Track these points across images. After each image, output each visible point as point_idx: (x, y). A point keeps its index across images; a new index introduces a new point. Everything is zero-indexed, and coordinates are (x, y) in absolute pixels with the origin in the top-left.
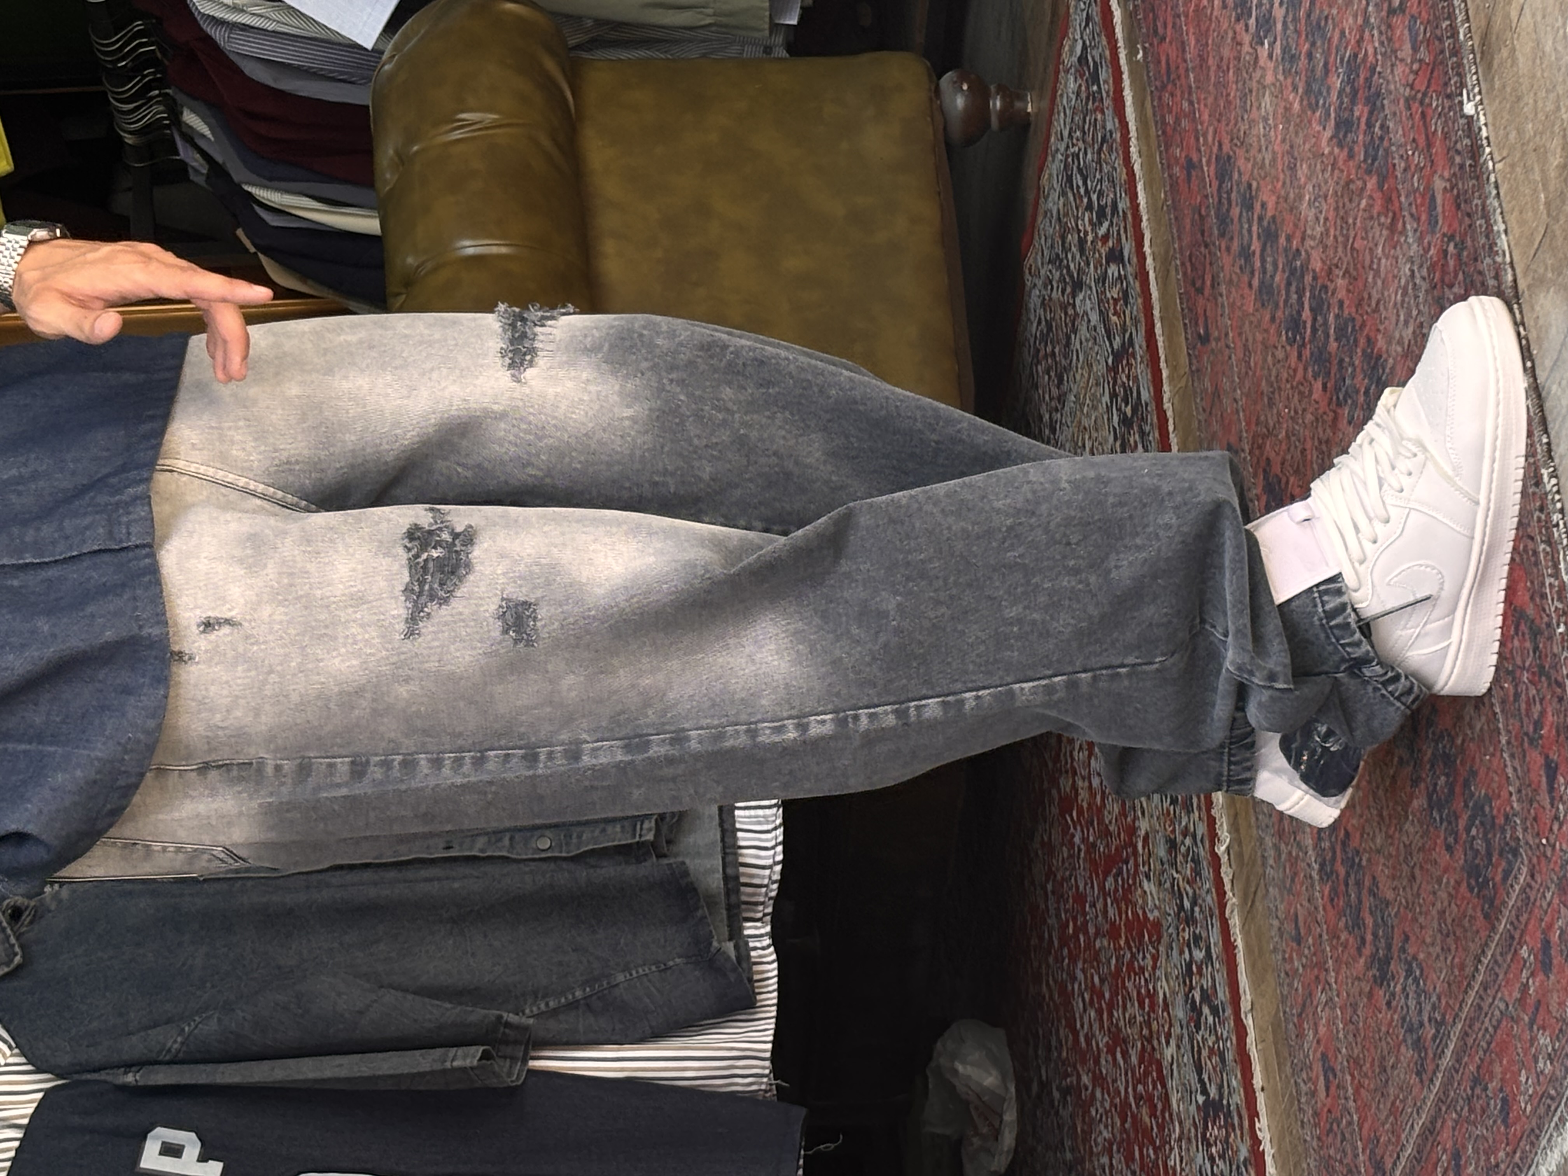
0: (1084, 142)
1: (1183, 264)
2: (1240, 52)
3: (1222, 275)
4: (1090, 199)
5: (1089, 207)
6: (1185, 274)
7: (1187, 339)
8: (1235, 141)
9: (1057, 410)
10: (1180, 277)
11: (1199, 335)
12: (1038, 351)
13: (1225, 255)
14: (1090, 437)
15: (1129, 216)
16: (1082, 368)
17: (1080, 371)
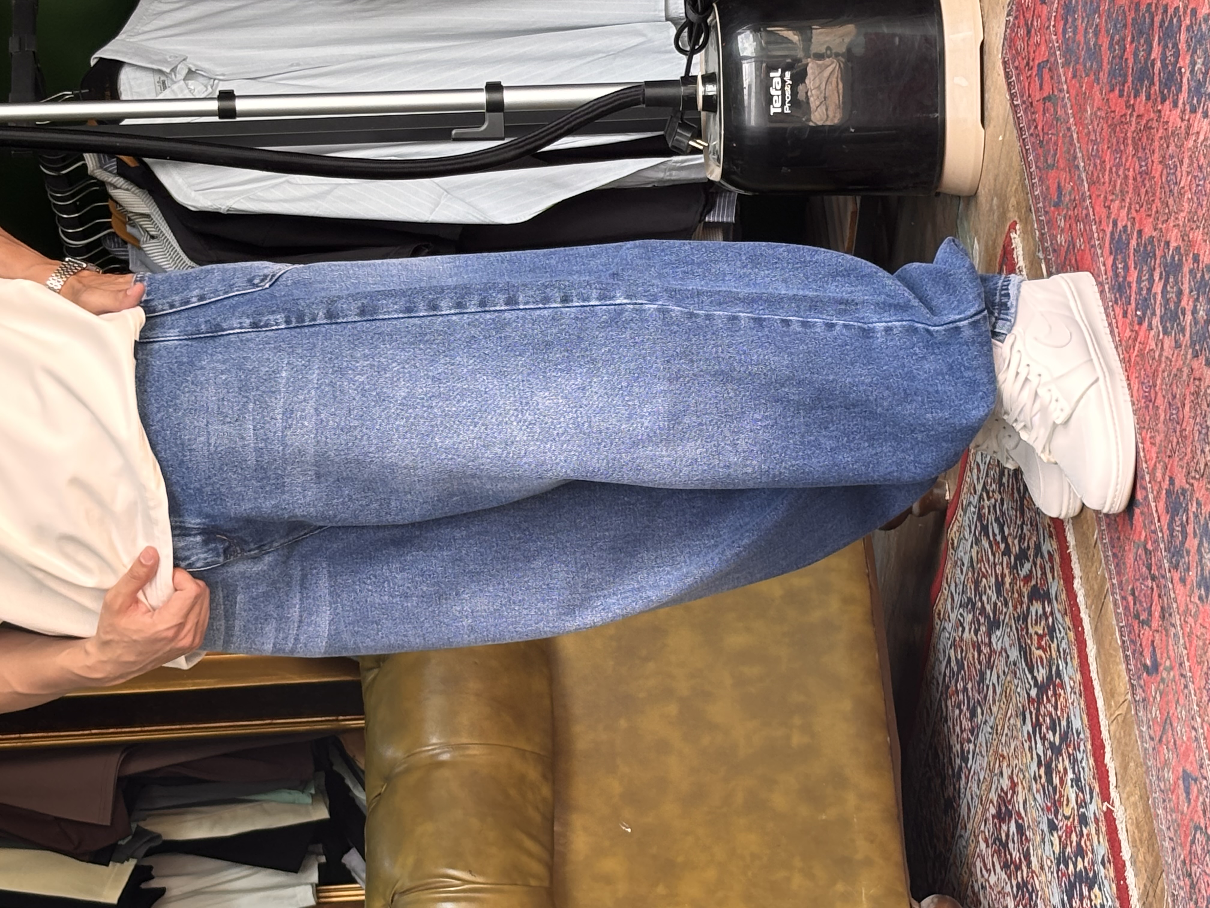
0: (1000, 493)
1: (1124, 598)
2: (1199, 387)
3: (1175, 605)
4: (1007, 545)
5: (1007, 552)
6: (1126, 608)
7: (1128, 670)
8: (1193, 474)
9: (969, 741)
10: (1121, 610)
11: (1145, 666)
12: (948, 687)
13: (1179, 586)
14: (1008, 766)
15: (1057, 557)
16: (1000, 701)
17: (997, 704)
